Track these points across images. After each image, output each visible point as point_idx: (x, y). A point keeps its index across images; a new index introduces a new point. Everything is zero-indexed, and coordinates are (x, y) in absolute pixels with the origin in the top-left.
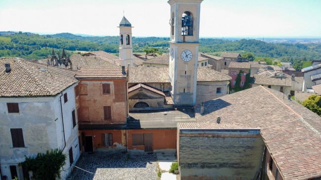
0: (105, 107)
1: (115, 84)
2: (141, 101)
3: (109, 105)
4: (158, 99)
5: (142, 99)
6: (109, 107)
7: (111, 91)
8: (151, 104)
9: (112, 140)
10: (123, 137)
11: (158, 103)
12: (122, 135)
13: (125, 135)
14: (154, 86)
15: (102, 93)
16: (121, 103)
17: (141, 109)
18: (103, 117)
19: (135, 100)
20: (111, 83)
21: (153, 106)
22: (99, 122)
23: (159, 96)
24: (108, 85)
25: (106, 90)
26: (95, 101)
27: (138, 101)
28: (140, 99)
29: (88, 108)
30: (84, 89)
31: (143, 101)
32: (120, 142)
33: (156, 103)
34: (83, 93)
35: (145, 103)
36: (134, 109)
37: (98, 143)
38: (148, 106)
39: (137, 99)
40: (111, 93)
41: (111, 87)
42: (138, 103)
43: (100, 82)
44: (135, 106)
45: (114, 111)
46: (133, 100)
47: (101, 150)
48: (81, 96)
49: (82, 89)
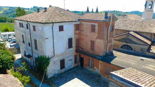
0: (91, 41)
1: (98, 26)
2: (127, 44)
3: (94, 40)
4: (141, 46)
5: (127, 42)
6: (94, 42)
7: (96, 30)
8: (135, 49)
9: (93, 65)
10: (100, 65)
11: (141, 49)
12: (100, 64)
13: (101, 64)
14: (145, 35)
15: (91, 31)
16: (101, 40)
17: (126, 50)
18: (90, 47)
19: (122, 43)
20: (96, 24)
21: (136, 50)
22: (87, 50)
23: (143, 43)
24: (95, 26)
25: (93, 29)
26: (87, 36)
27: (124, 43)
28: (126, 42)
29: (83, 39)
30: (82, 27)
31: (129, 44)
32: (98, 68)
33: (140, 49)
34: (82, 30)
35: (130, 47)
36: (120, 49)
37: (86, 64)
38: (132, 49)
39: (124, 42)
40: (96, 32)
41: (96, 27)
42: (124, 45)
43: (90, 23)
44: (122, 47)
45: (96, 45)
46: (121, 42)
47: (87, 68)
48: (81, 31)
49: (81, 27)
